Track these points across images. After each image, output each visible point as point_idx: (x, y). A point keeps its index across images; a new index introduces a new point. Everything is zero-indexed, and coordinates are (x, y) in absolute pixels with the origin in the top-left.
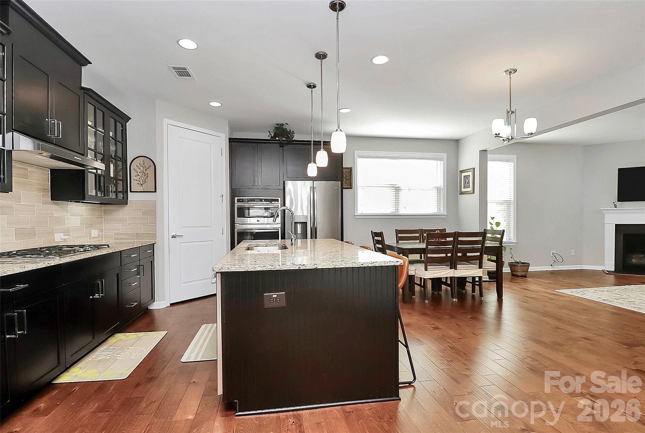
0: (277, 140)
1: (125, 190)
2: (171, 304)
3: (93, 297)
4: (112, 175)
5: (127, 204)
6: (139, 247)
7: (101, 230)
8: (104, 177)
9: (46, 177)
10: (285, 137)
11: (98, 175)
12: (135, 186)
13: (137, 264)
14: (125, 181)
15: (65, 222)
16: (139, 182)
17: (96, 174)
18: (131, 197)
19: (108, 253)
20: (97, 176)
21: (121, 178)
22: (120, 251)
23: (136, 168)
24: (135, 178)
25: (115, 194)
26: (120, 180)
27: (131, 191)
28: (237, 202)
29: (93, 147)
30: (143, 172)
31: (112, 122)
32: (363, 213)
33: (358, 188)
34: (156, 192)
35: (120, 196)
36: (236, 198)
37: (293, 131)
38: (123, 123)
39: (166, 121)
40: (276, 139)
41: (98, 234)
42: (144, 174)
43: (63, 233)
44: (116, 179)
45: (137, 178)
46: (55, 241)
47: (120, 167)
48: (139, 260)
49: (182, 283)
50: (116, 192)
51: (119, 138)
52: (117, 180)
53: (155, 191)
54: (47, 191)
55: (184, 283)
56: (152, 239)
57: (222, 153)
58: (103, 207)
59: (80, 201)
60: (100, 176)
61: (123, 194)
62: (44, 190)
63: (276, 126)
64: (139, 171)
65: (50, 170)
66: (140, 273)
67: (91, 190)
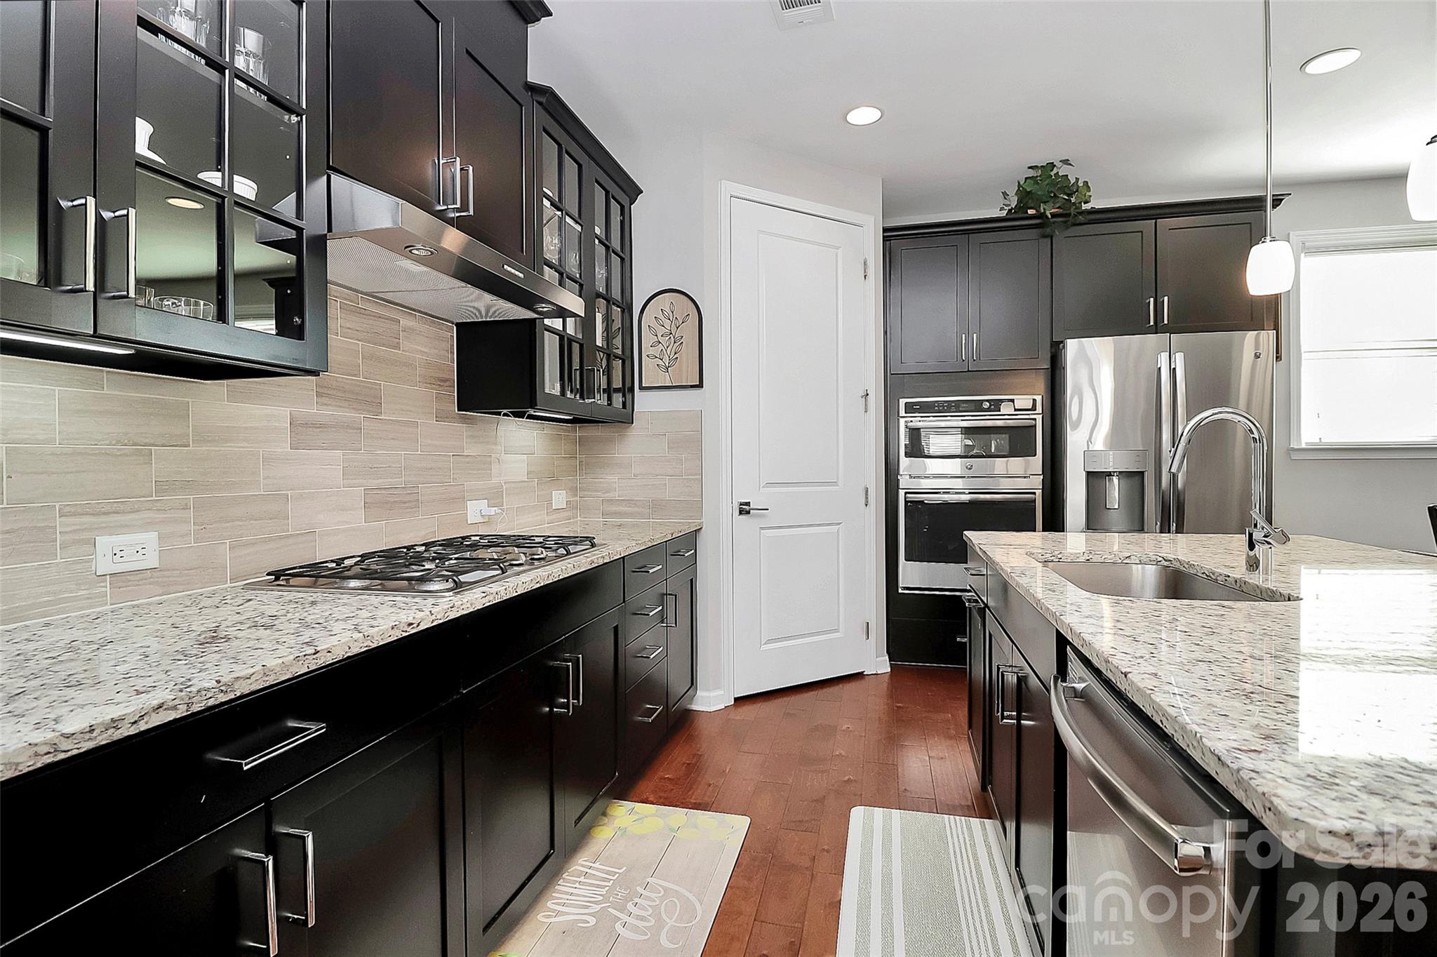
0: (1032, 217)
1: (629, 384)
2: (736, 699)
3: (551, 710)
4: (599, 343)
5: (633, 423)
6: (666, 542)
7: (574, 490)
8: (581, 346)
9: (446, 345)
10: (1058, 205)
11: (568, 338)
12: (651, 372)
13: (662, 592)
14: (627, 359)
15: (491, 470)
16: (661, 362)
17: (563, 336)
18: (643, 402)
19: (594, 566)
20: (566, 339)
21: (619, 352)
22: (623, 558)
23: (654, 324)
24: (652, 351)
25: (606, 395)
26: (617, 357)
27: (641, 388)
28: (906, 413)
29: (554, 259)
30: (671, 333)
31: (600, 195)
32: (1323, 441)
33: (1304, 356)
34: (702, 387)
35: (618, 399)
36: (903, 402)
37: (1086, 183)
38: (625, 200)
39: (728, 187)
40: (1027, 213)
41: (567, 502)
42: (672, 338)
43: (486, 501)
44: (609, 353)
45: (655, 351)
46: (467, 520)
47: (617, 324)
48: (666, 580)
49: (762, 643)
50: (609, 391)
51: (616, 243)
52: (612, 357)
53: (700, 385)
54: (447, 384)
55: (769, 641)
56: (691, 517)
57: (865, 272)
58: (579, 431)
59: (525, 413)
60: (571, 340)
61: (624, 396)
62: (442, 381)
63: (1032, 173)
64: (661, 331)
65: (455, 327)
66: (667, 618)
67: (551, 384)
